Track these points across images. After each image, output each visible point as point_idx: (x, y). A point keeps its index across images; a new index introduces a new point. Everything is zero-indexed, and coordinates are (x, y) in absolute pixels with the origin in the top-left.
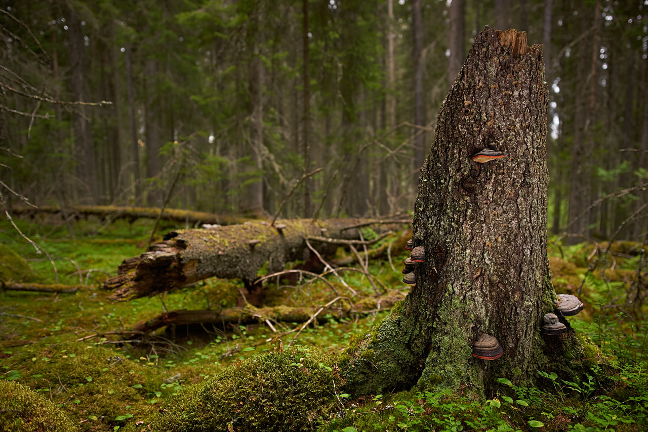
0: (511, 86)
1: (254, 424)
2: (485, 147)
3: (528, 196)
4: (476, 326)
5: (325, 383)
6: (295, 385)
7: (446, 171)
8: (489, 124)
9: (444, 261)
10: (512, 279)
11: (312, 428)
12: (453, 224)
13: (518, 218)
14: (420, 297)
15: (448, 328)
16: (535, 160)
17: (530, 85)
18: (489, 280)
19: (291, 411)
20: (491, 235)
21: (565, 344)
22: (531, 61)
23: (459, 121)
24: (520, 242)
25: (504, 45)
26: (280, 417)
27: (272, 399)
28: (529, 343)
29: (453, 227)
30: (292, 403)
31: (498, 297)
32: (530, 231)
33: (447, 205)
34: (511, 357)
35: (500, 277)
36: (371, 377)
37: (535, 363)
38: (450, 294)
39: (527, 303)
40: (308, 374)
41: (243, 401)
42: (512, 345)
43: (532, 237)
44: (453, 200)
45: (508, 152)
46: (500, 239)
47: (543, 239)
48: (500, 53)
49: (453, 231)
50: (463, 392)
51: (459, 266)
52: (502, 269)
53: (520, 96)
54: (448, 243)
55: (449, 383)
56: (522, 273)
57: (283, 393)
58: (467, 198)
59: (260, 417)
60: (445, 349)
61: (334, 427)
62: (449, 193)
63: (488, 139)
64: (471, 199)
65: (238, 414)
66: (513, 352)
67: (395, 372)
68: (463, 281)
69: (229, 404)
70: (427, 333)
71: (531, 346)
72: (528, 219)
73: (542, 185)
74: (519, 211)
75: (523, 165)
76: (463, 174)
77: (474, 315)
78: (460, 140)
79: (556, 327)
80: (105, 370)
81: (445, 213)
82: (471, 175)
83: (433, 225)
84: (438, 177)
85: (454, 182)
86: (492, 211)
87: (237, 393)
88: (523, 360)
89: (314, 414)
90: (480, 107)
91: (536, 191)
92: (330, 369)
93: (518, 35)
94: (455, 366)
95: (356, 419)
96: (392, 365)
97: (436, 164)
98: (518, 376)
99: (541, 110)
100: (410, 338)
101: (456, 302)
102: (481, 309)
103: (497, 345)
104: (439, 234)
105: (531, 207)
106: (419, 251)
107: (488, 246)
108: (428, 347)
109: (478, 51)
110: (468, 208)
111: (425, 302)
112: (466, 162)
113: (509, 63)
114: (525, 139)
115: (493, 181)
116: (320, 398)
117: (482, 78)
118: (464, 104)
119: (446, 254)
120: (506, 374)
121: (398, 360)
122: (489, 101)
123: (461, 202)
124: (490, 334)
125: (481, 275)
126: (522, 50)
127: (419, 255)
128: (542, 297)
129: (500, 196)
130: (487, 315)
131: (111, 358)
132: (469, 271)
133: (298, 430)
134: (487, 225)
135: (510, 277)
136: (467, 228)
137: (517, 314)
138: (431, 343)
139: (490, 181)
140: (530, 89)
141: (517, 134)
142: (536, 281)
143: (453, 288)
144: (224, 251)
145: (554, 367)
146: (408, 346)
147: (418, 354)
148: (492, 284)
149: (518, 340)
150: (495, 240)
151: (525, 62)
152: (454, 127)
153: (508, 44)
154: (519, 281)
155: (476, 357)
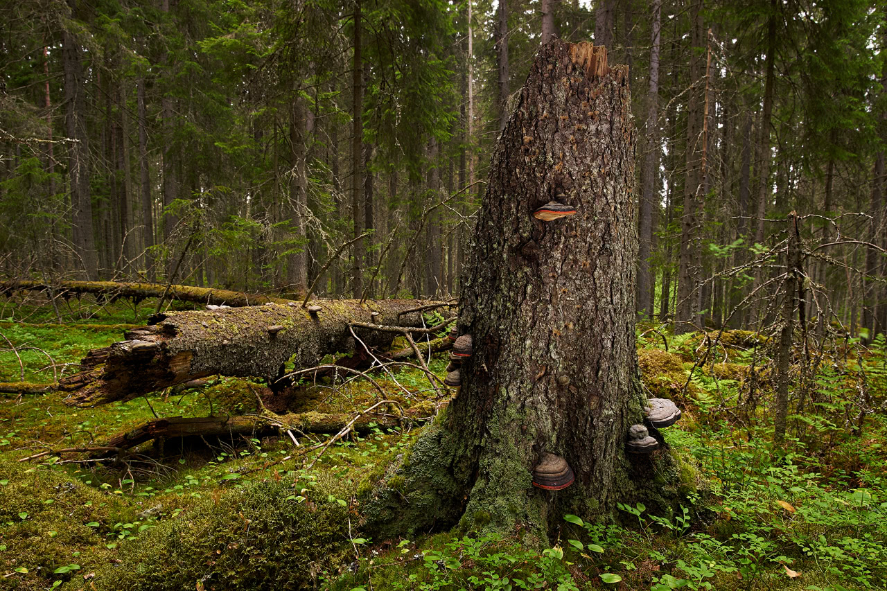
0: (586, 117)
1: (234, 582)
2: (552, 199)
3: (609, 267)
4: (538, 443)
5: (337, 522)
6: (294, 527)
7: (500, 232)
8: (556, 167)
9: (496, 355)
10: (587, 380)
11: (315, 586)
12: (508, 304)
13: (595, 298)
14: (466, 404)
15: (500, 447)
16: (618, 220)
17: (611, 117)
18: (558, 381)
19: (286, 563)
20: (560, 320)
21: (656, 465)
22: (612, 85)
23: (517, 163)
24: (597, 329)
25: (577, 63)
26: (272, 571)
27: (261, 546)
28: (609, 464)
29: (508, 309)
30: (288, 551)
31: (569, 403)
32: (611, 315)
33: (500, 279)
34: (585, 484)
35: (571, 376)
36: (400, 514)
37: (617, 491)
38: (503, 401)
39: (606, 412)
40: (314, 509)
41: (221, 549)
42: (586, 469)
43: (613, 324)
44: (509, 272)
45: (582, 207)
46: (571, 326)
47: (630, 326)
48: (571, 73)
49: (509, 314)
50: (517, 535)
51: (516, 362)
52: (575, 366)
53: (598, 132)
54: (502, 330)
55: (500, 523)
56: (600, 372)
57: (277, 537)
58: (527, 270)
59: (244, 572)
60: (496, 475)
61: (341, 585)
62: (503, 262)
63: (555, 189)
64: (532, 271)
65: (214, 567)
66: (588, 478)
67: (432, 506)
68: (522, 383)
69: (202, 553)
70: (473, 455)
71: (612, 469)
72: (609, 299)
73: (627, 253)
74: (596, 288)
75: (601, 226)
76: (521, 236)
77: (537, 430)
78: (519, 190)
79: (645, 442)
80: (48, 502)
81: (498, 290)
82: (532, 237)
83: (483, 306)
84: (490, 241)
85: (510, 247)
86: (560, 288)
87: (212, 537)
88: (602, 488)
89: (318, 566)
90: (545, 144)
91: (619, 261)
92: (344, 503)
93: (595, 51)
94: (508, 500)
95: (372, 575)
96: (429, 496)
97: (487, 222)
98: (594, 510)
99: (626, 153)
100: (453, 460)
101: (512, 411)
102: (546, 421)
103: (566, 469)
104: (490, 318)
105: (612, 283)
106: (464, 341)
107: (555, 334)
108: (475, 472)
109: (541, 69)
110: (528, 283)
111: (471, 412)
112: (527, 219)
113: (583, 86)
114: (605, 191)
115: (561, 246)
116: (328, 543)
117: (547, 105)
118: (523, 140)
119: (499, 346)
120: (579, 508)
121: (437, 490)
122: (557, 137)
123: (519, 275)
124: (558, 454)
125: (546, 374)
126: (600, 70)
127: (464, 347)
128: (627, 402)
129: (572, 266)
130: (553, 429)
131: (60, 485)
132: (529, 369)
133: (296, 588)
134: (553, 306)
135: (585, 377)
136: (526, 310)
137: (594, 427)
138: (478, 467)
139: (558, 246)
140: (611, 123)
141: (593, 183)
142: (619, 382)
143: (507, 393)
144: (231, 340)
145: (641, 496)
146: (450, 470)
147: (462, 482)
148: (560, 386)
149: (594, 461)
150: (566, 326)
151: (605, 86)
152: (510, 172)
153: (581, 60)
154: (596, 382)
155: (537, 488)
